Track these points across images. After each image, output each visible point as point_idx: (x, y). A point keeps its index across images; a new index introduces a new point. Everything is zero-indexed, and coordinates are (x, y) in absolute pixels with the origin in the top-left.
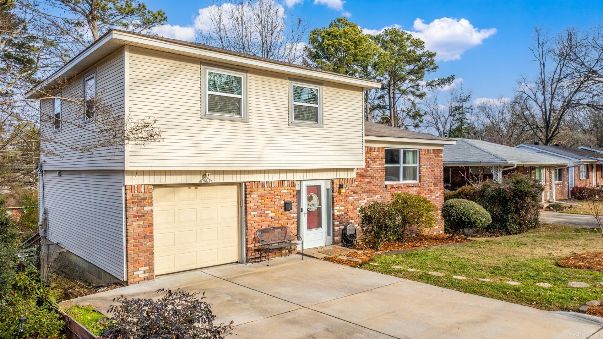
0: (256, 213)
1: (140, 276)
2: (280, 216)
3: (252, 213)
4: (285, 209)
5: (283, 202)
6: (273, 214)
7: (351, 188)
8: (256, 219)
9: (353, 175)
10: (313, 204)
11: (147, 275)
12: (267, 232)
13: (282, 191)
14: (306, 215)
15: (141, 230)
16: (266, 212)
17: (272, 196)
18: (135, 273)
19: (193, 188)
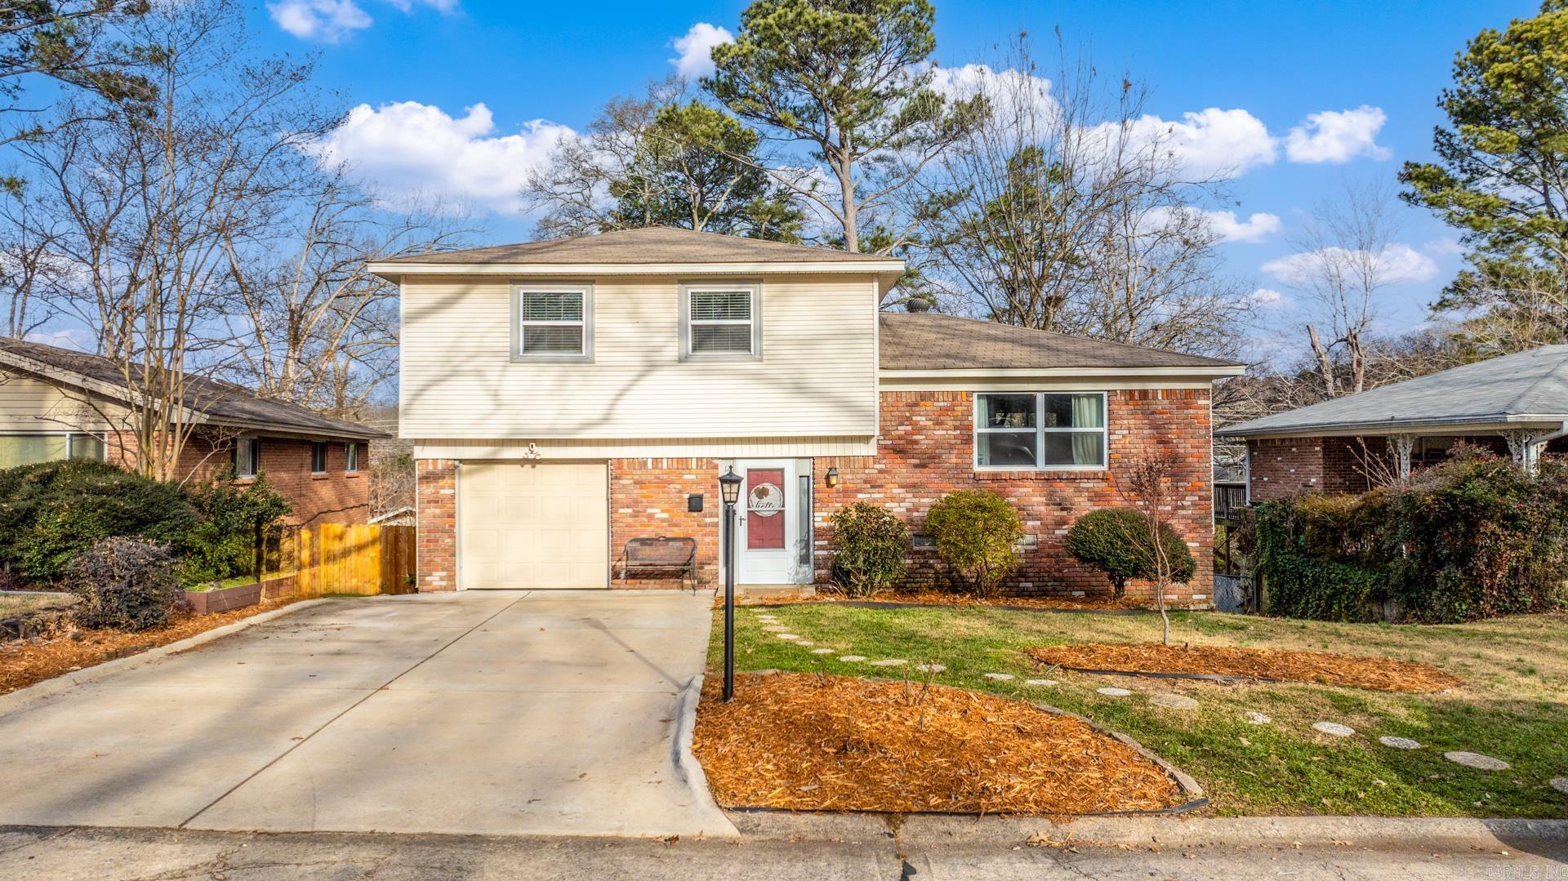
0: (630, 511)
1: (434, 583)
2: (680, 519)
3: (621, 511)
4: (692, 509)
5: (686, 496)
6: (666, 515)
7: (864, 476)
8: (630, 520)
9: (871, 450)
10: (769, 504)
11: (444, 583)
12: (651, 545)
13: (686, 477)
14: (745, 523)
15: (439, 521)
16: (649, 511)
17: (663, 483)
18: (428, 578)
19: (528, 467)
